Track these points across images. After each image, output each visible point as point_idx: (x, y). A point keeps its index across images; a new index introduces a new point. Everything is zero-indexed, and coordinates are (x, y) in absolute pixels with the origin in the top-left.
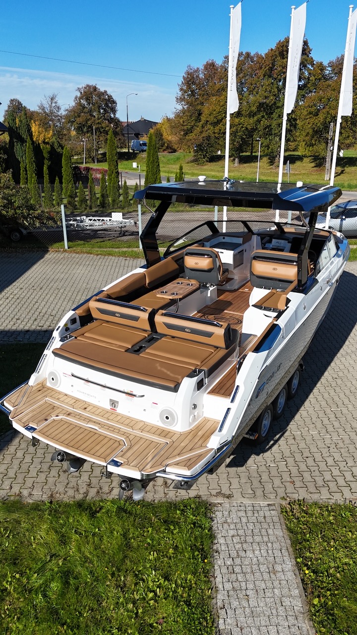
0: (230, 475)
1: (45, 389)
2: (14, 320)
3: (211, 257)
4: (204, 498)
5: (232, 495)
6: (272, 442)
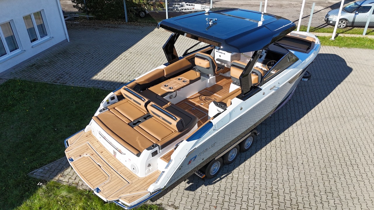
0: (184, 195)
1: (90, 136)
2: (119, 75)
3: (208, 61)
4: (163, 206)
5: (179, 208)
6: (218, 179)
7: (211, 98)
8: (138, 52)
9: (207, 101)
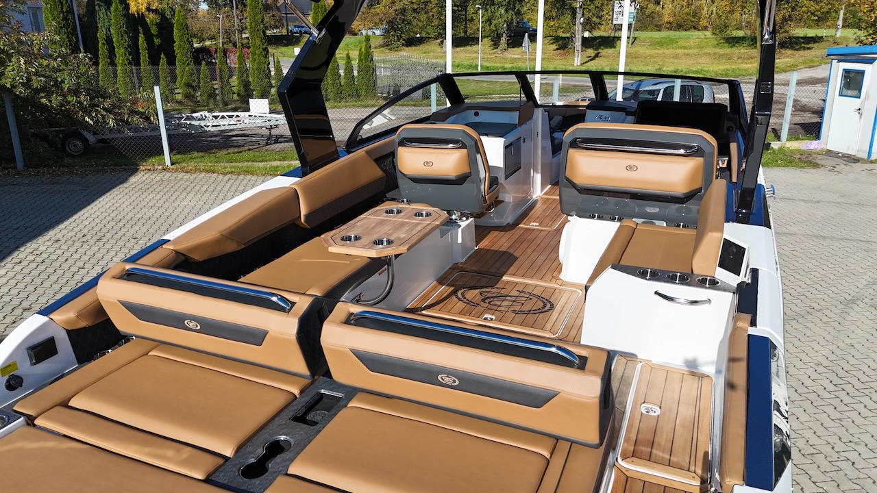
3: (464, 146)
7: (503, 291)
8: (84, 236)
9: (498, 303)
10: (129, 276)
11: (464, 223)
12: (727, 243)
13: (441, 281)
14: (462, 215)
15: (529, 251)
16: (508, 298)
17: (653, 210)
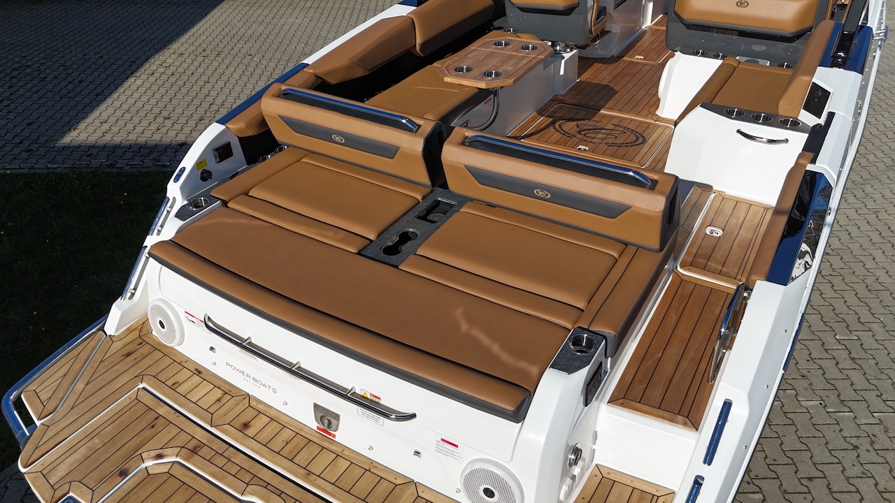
7: (599, 125)
8: (204, 50)
9: (593, 135)
10: (286, 95)
11: (567, 56)
12: (816, 87)
13: (541, 112)
14: (567, 46)
15: (630, 85)
16: (603, 131)
17: (759, 47)
